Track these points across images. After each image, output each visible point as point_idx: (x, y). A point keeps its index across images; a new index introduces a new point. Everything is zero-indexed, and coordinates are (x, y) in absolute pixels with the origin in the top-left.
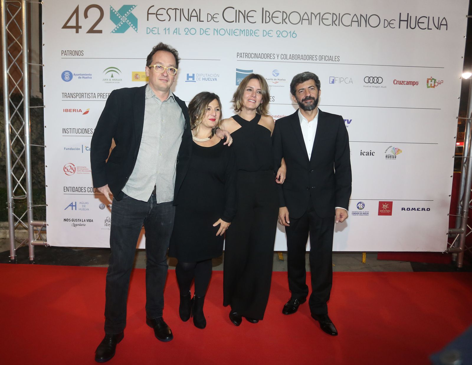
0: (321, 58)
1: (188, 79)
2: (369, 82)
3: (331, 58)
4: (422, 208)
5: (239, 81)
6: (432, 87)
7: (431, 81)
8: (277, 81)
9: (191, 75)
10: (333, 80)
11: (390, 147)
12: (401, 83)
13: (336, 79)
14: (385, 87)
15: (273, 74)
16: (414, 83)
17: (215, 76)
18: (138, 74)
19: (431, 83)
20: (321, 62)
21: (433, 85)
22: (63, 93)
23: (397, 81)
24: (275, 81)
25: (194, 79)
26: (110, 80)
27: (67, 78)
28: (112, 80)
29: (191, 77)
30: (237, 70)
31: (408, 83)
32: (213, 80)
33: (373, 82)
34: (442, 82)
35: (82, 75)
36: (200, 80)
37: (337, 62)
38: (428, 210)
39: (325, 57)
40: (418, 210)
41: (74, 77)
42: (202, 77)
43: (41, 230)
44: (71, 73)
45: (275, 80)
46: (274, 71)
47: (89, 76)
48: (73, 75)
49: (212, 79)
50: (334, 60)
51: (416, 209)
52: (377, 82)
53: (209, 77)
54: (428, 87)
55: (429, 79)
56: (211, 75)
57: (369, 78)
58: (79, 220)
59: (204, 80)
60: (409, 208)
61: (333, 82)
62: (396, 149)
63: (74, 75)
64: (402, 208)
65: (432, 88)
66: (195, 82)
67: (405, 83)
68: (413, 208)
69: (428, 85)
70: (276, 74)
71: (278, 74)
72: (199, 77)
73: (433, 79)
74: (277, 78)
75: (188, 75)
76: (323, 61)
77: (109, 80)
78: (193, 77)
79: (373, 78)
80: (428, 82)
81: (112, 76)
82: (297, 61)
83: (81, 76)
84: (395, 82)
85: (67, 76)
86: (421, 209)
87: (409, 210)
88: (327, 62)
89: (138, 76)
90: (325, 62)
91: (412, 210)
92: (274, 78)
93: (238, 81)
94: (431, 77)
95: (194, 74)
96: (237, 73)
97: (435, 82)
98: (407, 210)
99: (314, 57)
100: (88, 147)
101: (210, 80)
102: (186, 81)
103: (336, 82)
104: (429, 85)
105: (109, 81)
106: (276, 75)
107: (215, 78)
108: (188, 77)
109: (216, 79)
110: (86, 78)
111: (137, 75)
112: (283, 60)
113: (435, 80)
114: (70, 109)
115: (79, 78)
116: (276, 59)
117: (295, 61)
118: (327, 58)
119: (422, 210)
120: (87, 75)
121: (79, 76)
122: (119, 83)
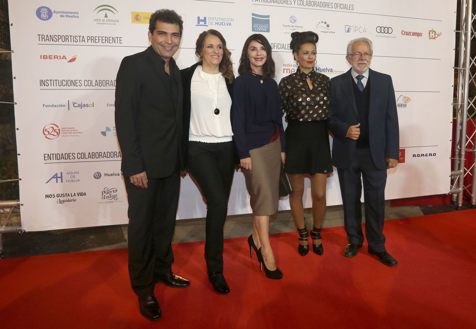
0: (337, 5)
1: (199, 23)
2: (381, 32)
3: (345, 7)
4: (430, 154)
5: (256, 27)
6: (433, 38)
7: (432, 33)
8: (294, 28)
9: (202, 18)
10: (349, 29)
11: (401, 96)
12: (408, 34)
13: (351, 28)
14: (395, 37)
15: (290, 21)
16: (419, 35)
17: (229, 20)
18: (139, 15)
19: (432, 35)
20: (336, 10)
21: (434, 37)
22: (39, 35)
23: (405, 32)
24: (293, 28)
25: (205, 23)
26: (103, 20)
27: (43, 16)
28: (105, 21)
29: (202, 21)
30: (253, 14)
31: (414, 34)
32: (228, 25)
33: (384, 32)
34: (441, 34)
35: (65, 13)
36: (212, 24)
37: (351, 11)
38: (434, 155)
39: (340, 5)
40: (426, 156)
41: (54, 14)
42: (215, 21)
43: (12, 213)
44: (49, 10)
45: (293, 26)
46: (291, 17)
47: (75, 15)
48: (53, 12)
49: (226, 24)
50: (348, 8)
51: (425, 155)
52: (388, 32)
53: (222, 21)
54: (430, 39)
55: (431, 31)
56: (225, 20)
57: (381, 28)
58: (67, 195)
59: (217, 24)
60: (419, 155)
61: (348, 31)
62: (406, 97)
63: (55, 12)
64: (413, 155)
65: (434, 40)
66: (207, 26)
67: (411, 34)
68: (422, 154)
69: (429, 36)
70: (293, 20)
71: (295, 21)
72: (211, 21)
73: (434, 31)
74: (294, 25)
75: (199, 18)
76: (338, 9)
77: (101, 20)
78: (205, 20)
79: (384, 28)
80: (429, 34)
81: (106, 16)
82: (314, 8)
83: (65, 15)
84: (403, 33)
85: (44, 14)
86: (428, 155)
87: (419, 156)
88: (342, 10)
89: (139, 17)
90: (341, 10)
91: (421, 156)
92: (291, 24)
93: (254, 26)
94: (432, 29)
95: (206, 17)
96: (252, 17)
97: (435, 34)
98: (418, 156)
99: (330, 4)
100: (76, 103)
101: (224, 24)
102: (196, 25)
103: (352, 31)
104: (431, 37)
105: (102, 22)
106: (293, 22)
107: (229, 22)
108: (199, 20)
109: (230, 24)
110: (72, 17)
111: (137, 15)
112: (300, 6)
113: (435, 32)
114: (49, 56)
115: (61, 16)
116: (293, 5)
117: (311, 7)
118: (342, 6)
119: (430, 156)
120: (71, 13)
121: (61, 14)
122: (114, 24)
